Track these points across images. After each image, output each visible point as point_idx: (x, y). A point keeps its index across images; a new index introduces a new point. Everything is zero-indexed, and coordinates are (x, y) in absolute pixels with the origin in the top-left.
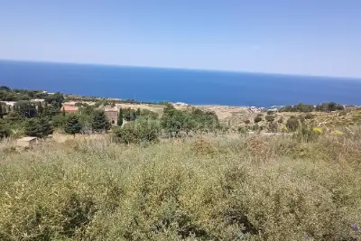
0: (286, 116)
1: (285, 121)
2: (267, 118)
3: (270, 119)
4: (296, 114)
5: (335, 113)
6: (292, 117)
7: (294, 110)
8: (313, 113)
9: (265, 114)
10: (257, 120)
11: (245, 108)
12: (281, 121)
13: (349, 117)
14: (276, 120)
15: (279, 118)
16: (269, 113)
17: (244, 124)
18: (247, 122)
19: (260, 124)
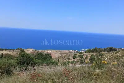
0: (89, 55)
1: (89, 58)
2: (79, 56)
3: (81, 57)
4: (94, 54)
5: (113, 53)
6: (92, 55)
7: (93, 51)
8: (103, 53)
9: (78, 54)
10: (74, 58)
11: (67, 51)
12: (86, 58)
14: (84, 57)
15: (85, 56)
16: (81, 53)
17: (67, 60)
18: (69, 59)
19: (76, 60)
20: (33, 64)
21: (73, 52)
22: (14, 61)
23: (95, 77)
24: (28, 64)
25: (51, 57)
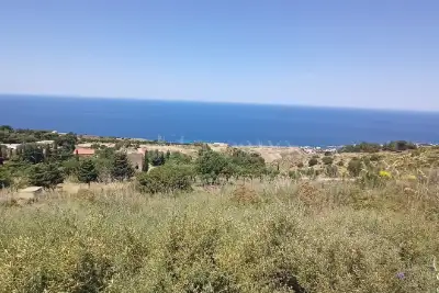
0: (348, 158)
1: (346, 164)
2: (324, 160)
3: (328, 162)
4: (359, 155)
5: (407, 153)
6: (355, 159)
7: (356, 150)
9: (322, 156)
10: (312, 163)
11: (297, 149)
12: (341, 164)
13: (423, 157)
14: (335, 162)
15: (339, 160)
16: (327, 153)
17: (296, 168)
18: (300, 165)
19: (316, 167)
20: (228, 174)
21: (310, 151)
22: (191, 167)
23: (366, 202)
24: (217, 173)
25: (262, 161)
